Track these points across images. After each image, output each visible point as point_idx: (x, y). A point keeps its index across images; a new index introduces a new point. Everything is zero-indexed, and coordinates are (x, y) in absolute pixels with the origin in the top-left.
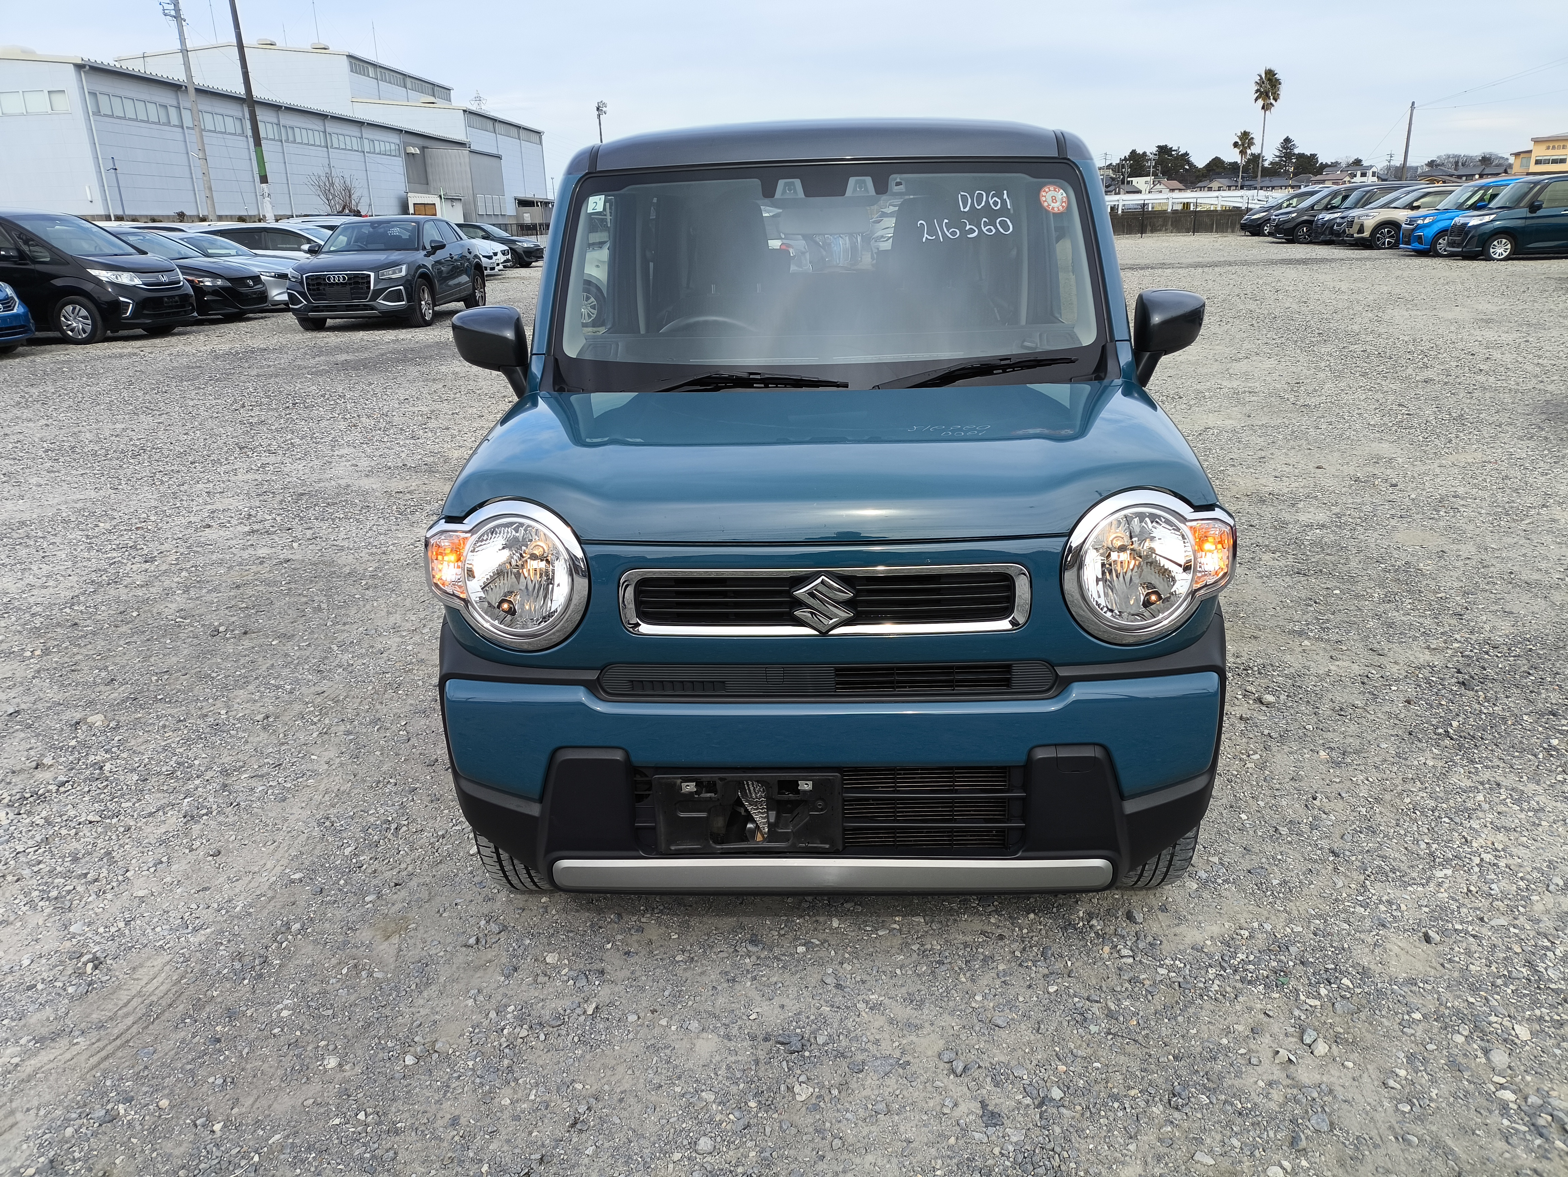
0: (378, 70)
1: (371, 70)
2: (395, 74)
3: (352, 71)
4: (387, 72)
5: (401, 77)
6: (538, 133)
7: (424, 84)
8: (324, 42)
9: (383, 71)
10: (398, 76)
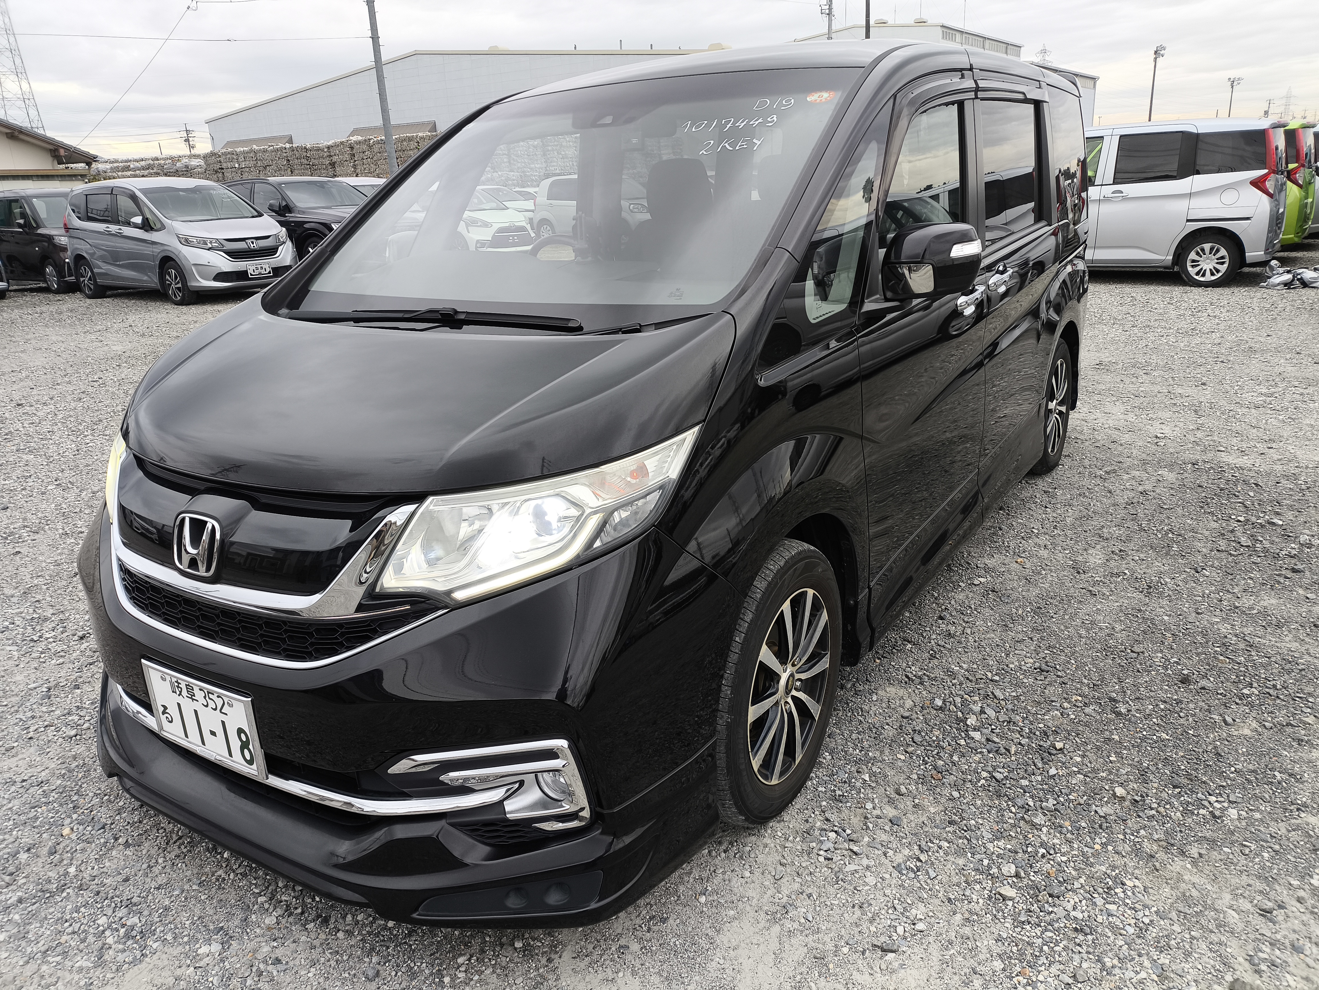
0: (964, 35)
1: (958, 35)
2: (977, 38)
3: (943, 38)
4: (970, 36)
5: (982, 40)
6: (1094, 79)
7: (999, 44)
8: (924, 17)
9: (967, 36)
10: (979, 39)
